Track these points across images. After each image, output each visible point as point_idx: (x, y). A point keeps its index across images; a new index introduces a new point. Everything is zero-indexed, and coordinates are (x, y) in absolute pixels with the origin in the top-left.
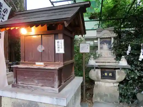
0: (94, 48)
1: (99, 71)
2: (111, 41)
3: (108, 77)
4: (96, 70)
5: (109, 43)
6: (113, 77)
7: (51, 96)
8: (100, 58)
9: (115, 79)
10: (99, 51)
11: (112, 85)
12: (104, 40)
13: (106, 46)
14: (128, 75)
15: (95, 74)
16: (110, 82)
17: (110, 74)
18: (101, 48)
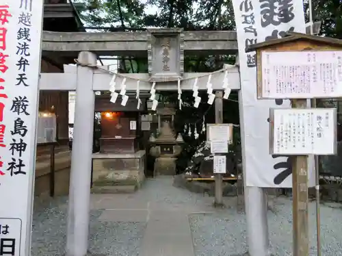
0: (154, 125)
1: (159, 148)
2: (171, 118)
3: (167, 152)
4: (157, 147)
5: (170, 120)
6: (171, 151)
7: (131, 153)
8: (161, 136)
9: (172, 153)
10: (159, 129)
11: (170, 159)
12: (164, 118)
13: (166, 124)
14: (183, 150)
15: (155, 150)
16: (168, 157)
17: (169, 149)
18: (162, 126)
